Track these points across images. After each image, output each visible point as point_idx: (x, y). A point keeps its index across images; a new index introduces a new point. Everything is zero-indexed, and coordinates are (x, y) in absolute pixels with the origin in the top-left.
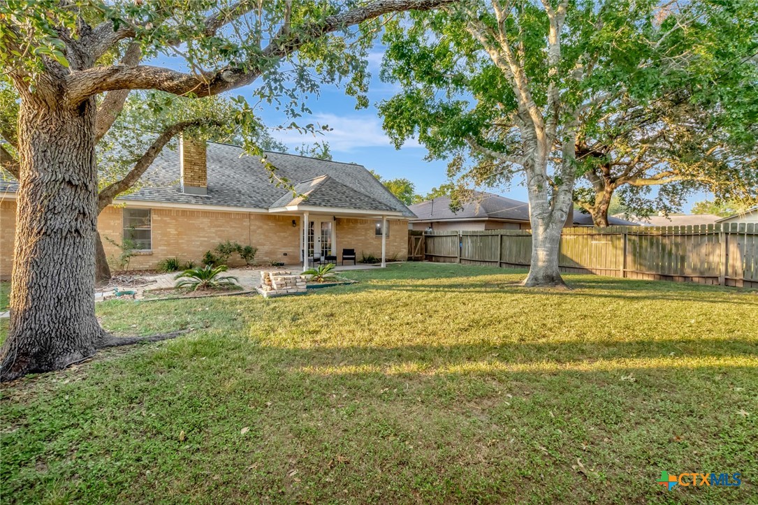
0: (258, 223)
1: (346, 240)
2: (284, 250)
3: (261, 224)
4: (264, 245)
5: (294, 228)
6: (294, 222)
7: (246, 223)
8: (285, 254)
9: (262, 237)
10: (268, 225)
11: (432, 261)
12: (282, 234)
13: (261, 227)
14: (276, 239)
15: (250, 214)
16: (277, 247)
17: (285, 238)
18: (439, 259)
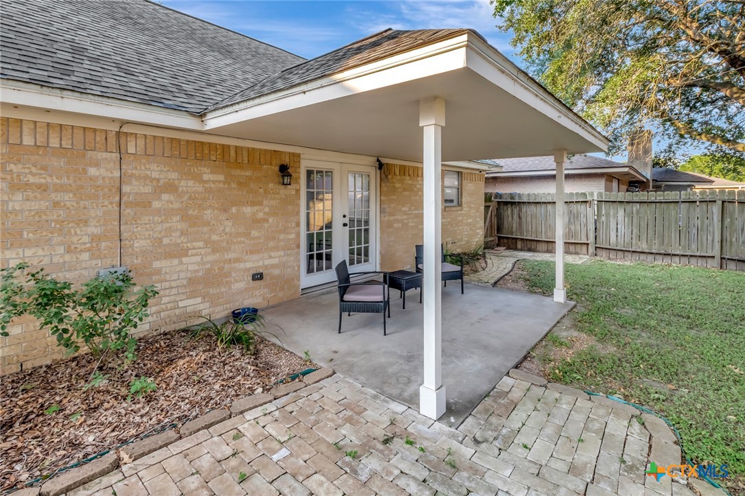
0: (156, 171)
1: (399, 217)
2: (255, 263)
3: (174, 175)
4: (185, 253)
5: (283, 191)
6: (284, 169)
7: (103, 169)
8: (258, 277)
9: (176, 222)
10: (198, 178)
11: (516, 249)
12: (248, 210)
13: (170, 188)
14: (229, 226)
15: (122, 132)
16: (231, 256)
17: (256, 222)
18: (533, 245)
